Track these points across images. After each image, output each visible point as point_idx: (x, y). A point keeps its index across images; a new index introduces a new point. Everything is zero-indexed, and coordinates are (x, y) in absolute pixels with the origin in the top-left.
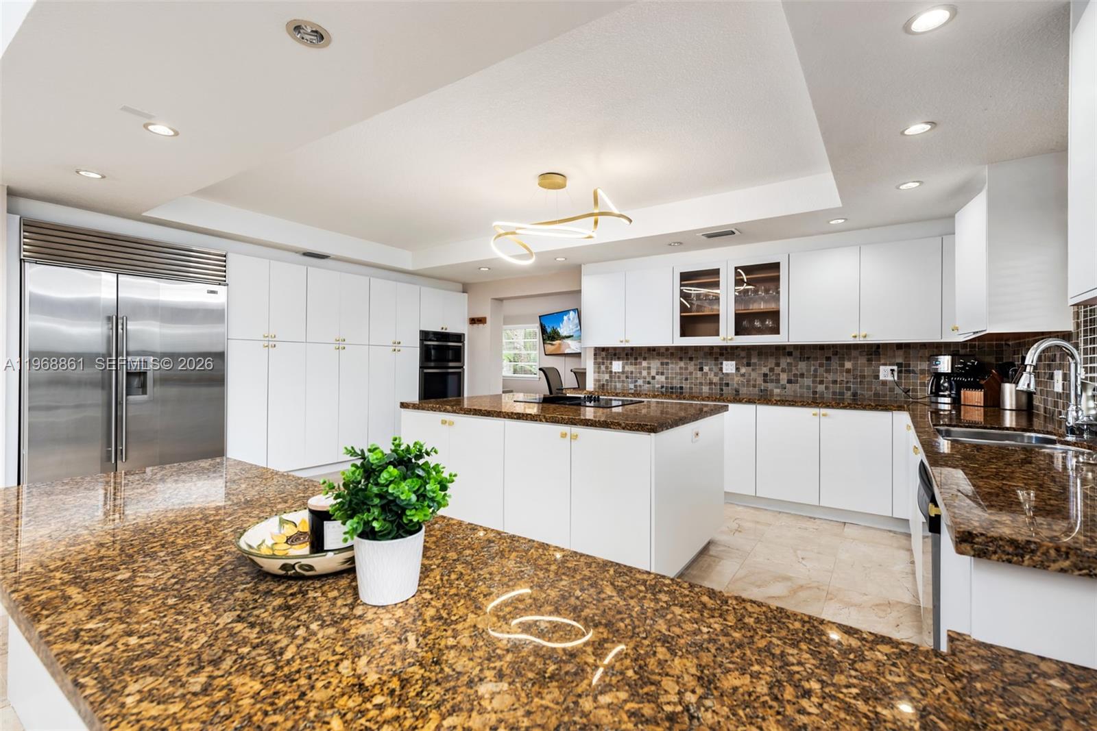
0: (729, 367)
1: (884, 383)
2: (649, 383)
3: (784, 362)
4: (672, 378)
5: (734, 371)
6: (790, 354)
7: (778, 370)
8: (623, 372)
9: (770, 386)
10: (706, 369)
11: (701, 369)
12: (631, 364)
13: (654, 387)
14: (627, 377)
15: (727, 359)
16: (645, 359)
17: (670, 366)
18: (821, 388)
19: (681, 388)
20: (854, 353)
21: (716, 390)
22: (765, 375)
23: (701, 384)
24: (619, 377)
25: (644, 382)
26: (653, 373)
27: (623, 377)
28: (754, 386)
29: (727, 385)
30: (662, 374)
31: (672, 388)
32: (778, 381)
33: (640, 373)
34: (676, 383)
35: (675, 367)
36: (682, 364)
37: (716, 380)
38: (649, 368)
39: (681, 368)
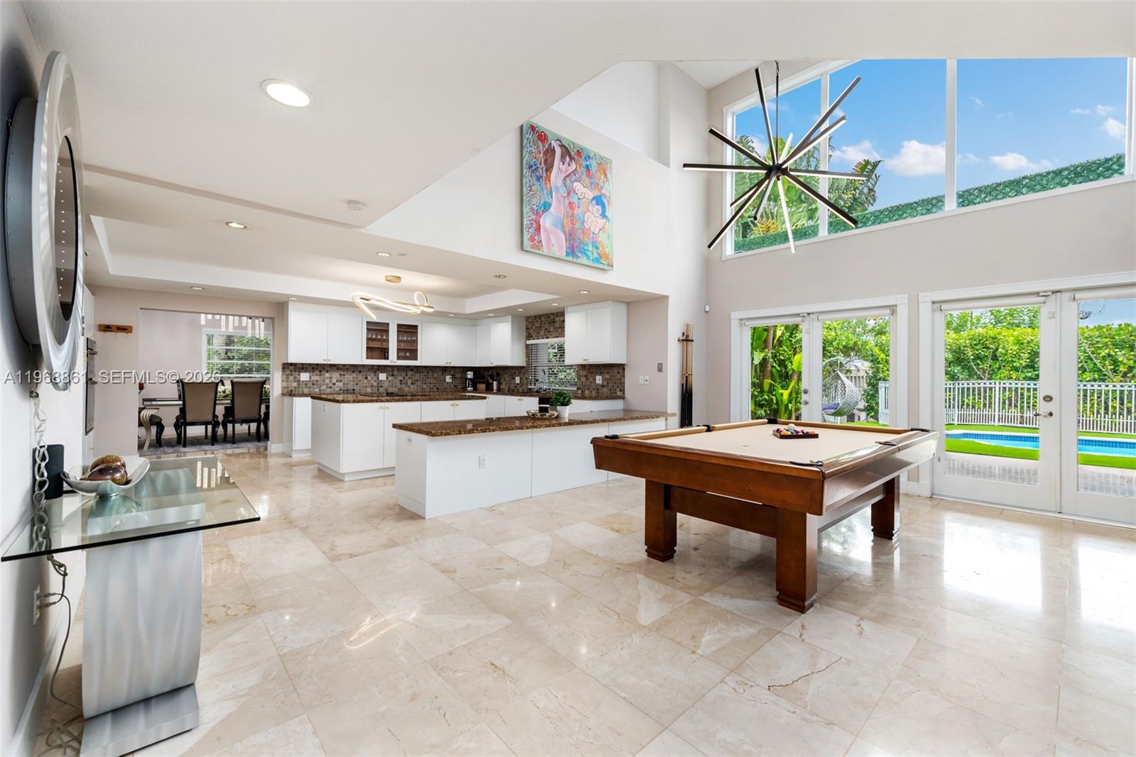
0: (383, 376)
1: (448, 383)
2: (331, 388)
3: (410, 373)
4: (348, 384)
5: (385, 379)
6: (412, 370)
7: (407, 378)
8: (310, 381)
9: (403, 386)
10: (369, 378)
11: (366, 378)
12: (317, 375)
13: (334, 390)
14: (313, 384)
15: (382, 372)
16: (327, 372)
17: (346, 376)
18: (425, 386)
19: (354, 390)
20: (437, 370)
21: (375, 390)
22: (401, 381)
23: (366, 387)
24: (306, 384)
25: (327, 387)
26: (334, 381)
27: (310, 384)
28: (395, 387)
29: (381, 387)
30: (341, 381)
31: (347, 390)
32: (407, 383)
33: (324, 381)
34: (350, 387)
35: (349, 377)
36: (354, 375)
37: (375, 384)
38: (331, 378)
39: (353, 378)
